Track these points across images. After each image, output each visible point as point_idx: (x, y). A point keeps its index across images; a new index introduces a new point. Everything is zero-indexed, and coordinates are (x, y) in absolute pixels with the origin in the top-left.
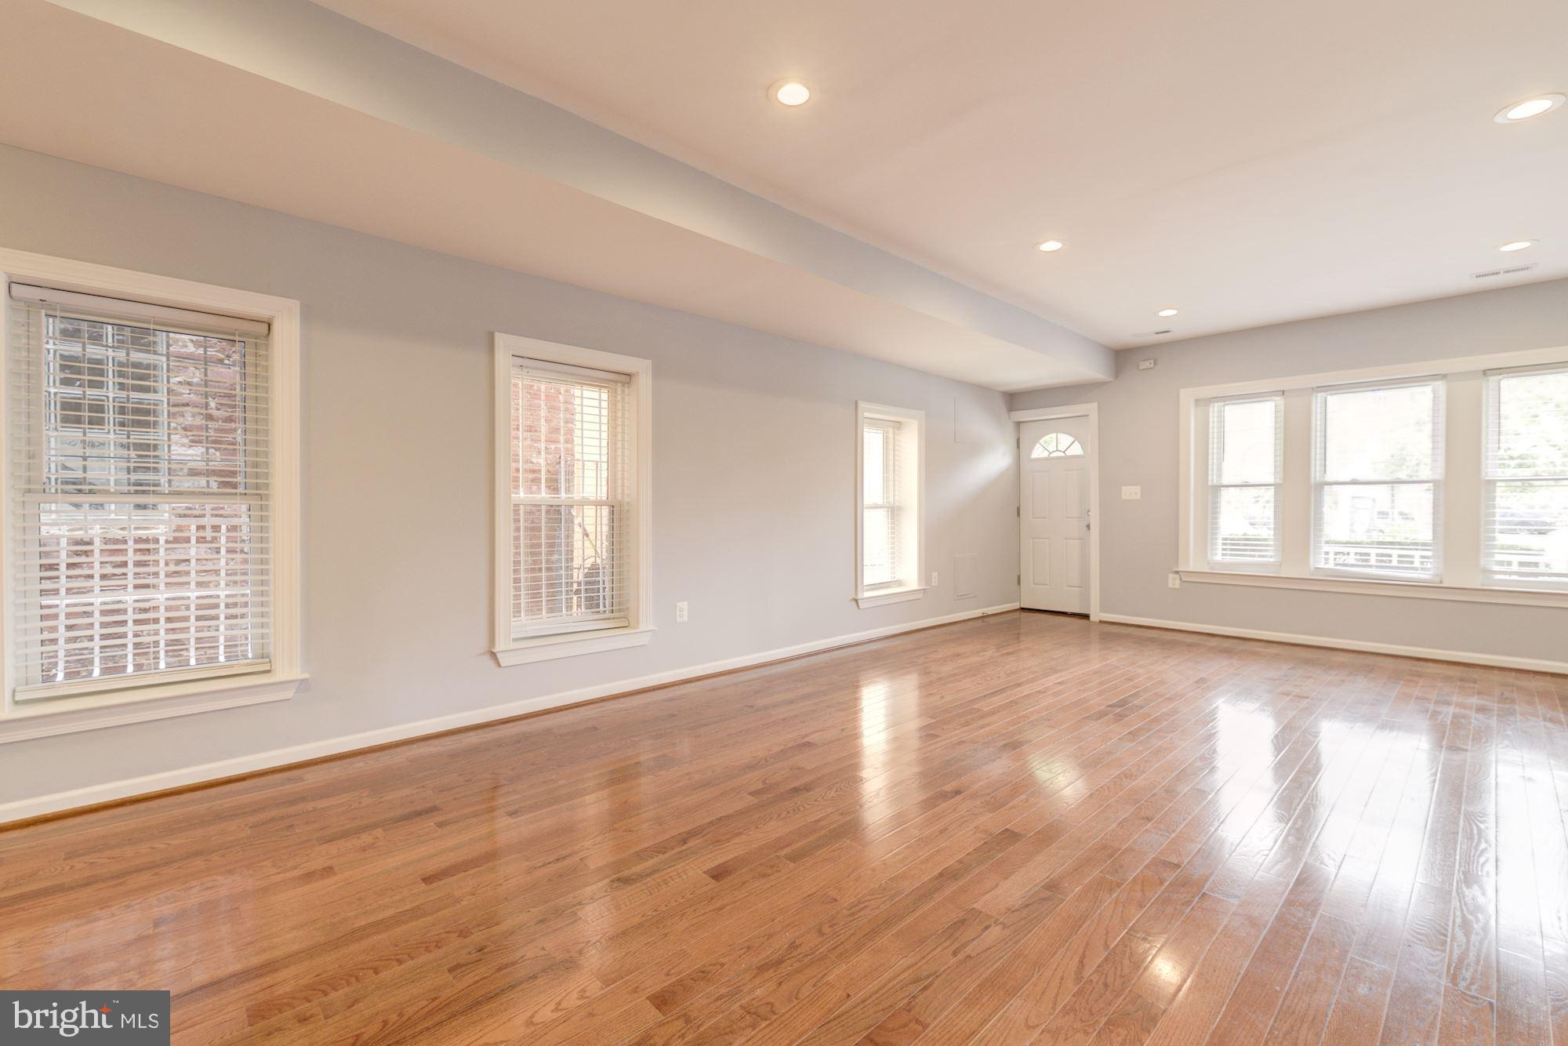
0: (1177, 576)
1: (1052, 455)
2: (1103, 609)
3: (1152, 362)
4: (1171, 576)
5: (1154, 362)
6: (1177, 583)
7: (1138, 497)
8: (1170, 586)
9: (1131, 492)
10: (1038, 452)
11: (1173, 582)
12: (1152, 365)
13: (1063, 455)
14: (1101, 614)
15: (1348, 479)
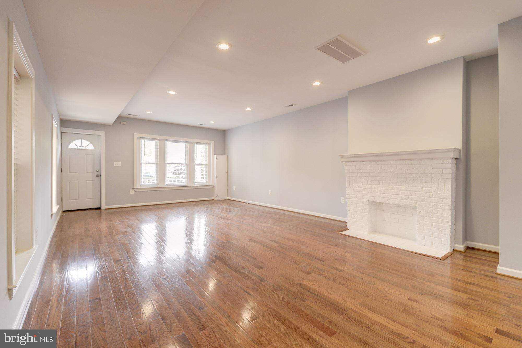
0: (133, 190)
1: (78, 148)
2: (107, 205)
3: (125, 123)
4: (131, 190)
5: (126, 123)
6: (133, 192)
7: (120, 165)
8: (131, 193)
9: (117, 164)
10: (72, 146)
11: (132, 192)
12: (125, 124)
13: (85, 148)
14: (106, 206)
15: (171, 163)
